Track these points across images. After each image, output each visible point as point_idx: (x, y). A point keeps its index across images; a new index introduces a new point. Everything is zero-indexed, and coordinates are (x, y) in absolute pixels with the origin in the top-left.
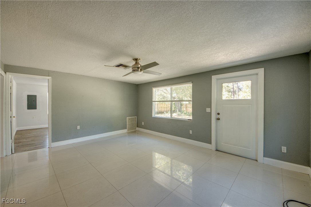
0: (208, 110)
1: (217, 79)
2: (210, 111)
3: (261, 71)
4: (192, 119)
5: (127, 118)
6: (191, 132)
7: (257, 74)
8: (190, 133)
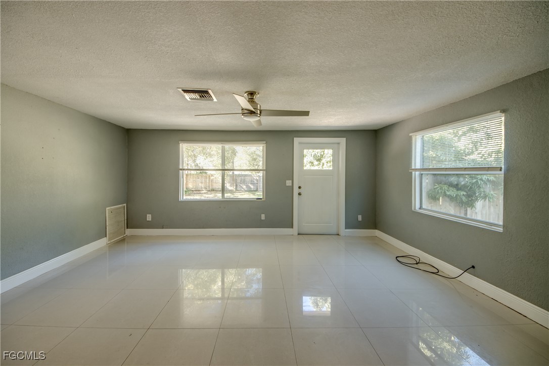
0: (289, 183)
1: (300, 143)
2: (291, 185)
3: (343, 141)
4: (262, 197)
5: (107, 208)
6: (263, 217)
7: (339, 143)
8: (262, 219)
